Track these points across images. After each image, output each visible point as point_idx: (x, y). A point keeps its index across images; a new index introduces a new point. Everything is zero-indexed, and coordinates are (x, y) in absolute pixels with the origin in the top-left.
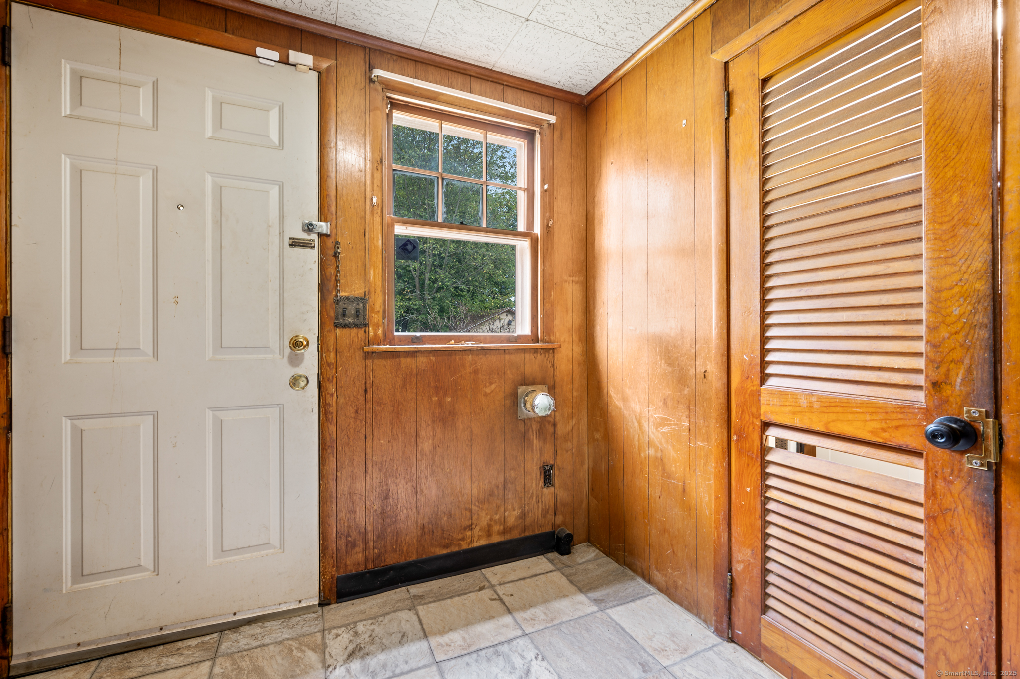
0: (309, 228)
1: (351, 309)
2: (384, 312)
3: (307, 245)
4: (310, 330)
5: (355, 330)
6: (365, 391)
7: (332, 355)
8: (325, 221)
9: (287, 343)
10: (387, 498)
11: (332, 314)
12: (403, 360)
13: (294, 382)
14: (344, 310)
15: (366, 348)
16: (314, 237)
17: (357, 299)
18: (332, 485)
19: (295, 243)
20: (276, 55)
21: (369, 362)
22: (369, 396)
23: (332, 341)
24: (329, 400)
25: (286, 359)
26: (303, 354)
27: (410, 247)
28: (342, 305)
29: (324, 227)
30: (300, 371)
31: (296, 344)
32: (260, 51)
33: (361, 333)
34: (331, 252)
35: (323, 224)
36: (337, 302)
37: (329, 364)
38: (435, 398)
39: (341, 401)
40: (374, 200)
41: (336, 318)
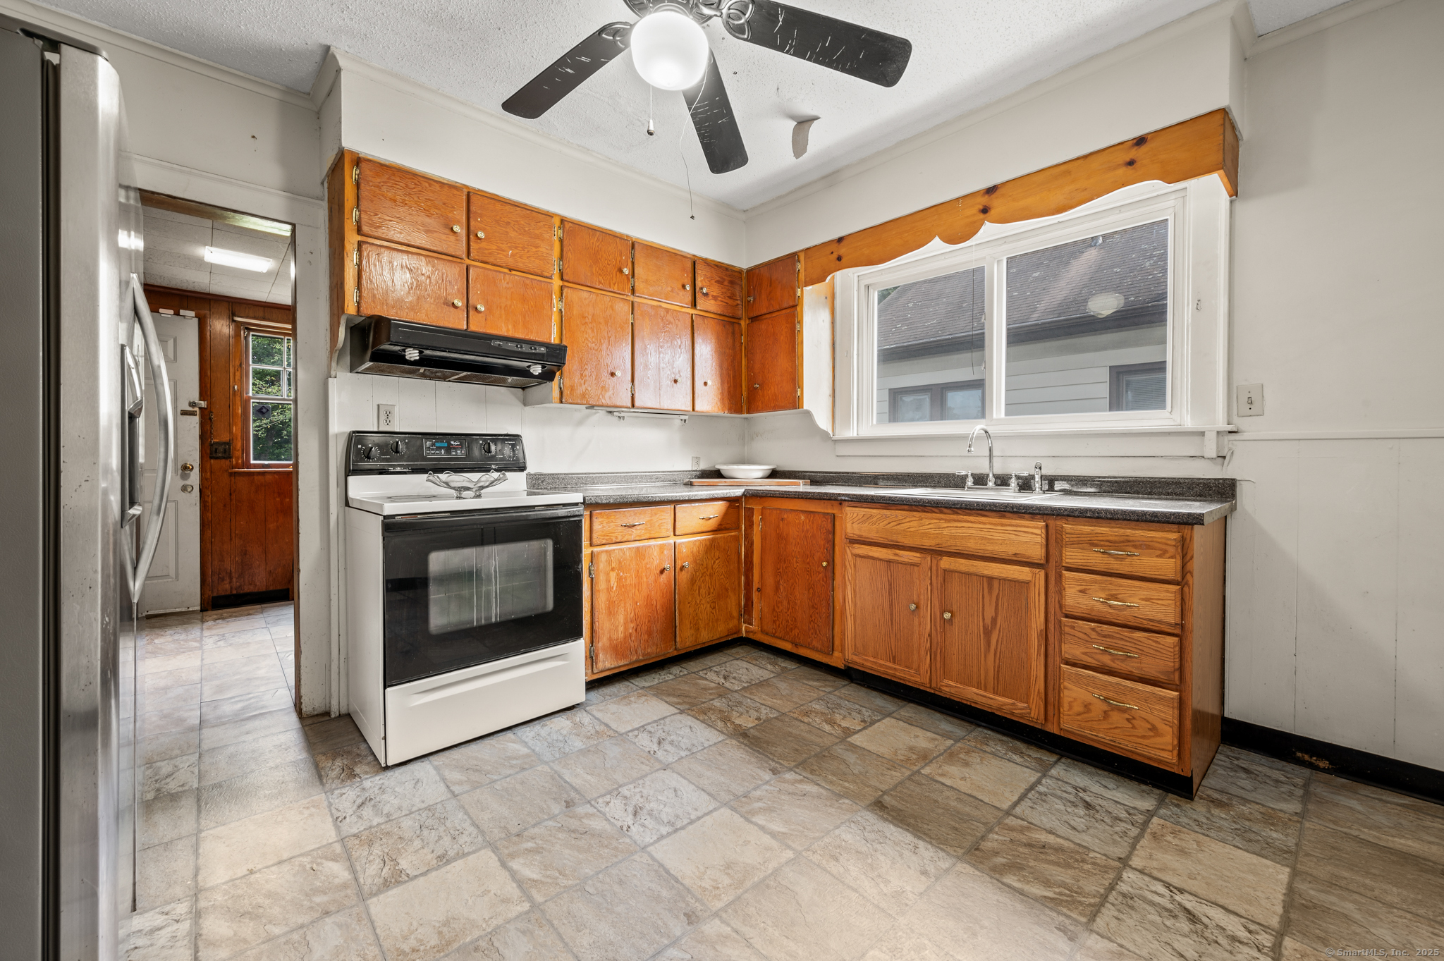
0: (192, 404)
1: (221, 449)
2: (243, 450)
3: (193, 414)
4: (194, 459)
5: (223, 460)
6: (230, 494)
7: (209, 474)
8: (204, 400)
9: (179, 467)
10: (245, 554)
11: (208, 451)
12: (256, 477)
13: (184, 489)
14: (216, 449)
15: (230, 471)
16: (197, 409)
17: (225, 443)
18: (209, 545)
19: (184, 413)
20: (172, 312)
21: (233, 478)
22: (233, 497)
23: (208, 467)
24: (206, 499)
25: (179, 476)
26: (189, 474)
27: (264, 410)
28: (215, 446)
29: (203, 404)
30: (188, 482)
31: (185, 468)
32: (161, 310)
33: (227, 462)
34: (208, 417)
35: (202, 402)
36: (211, 445)
37: (206, 479)
38: (278, 499)
39: (215, 499)
40: (236, 387)
41: (211, 454)
